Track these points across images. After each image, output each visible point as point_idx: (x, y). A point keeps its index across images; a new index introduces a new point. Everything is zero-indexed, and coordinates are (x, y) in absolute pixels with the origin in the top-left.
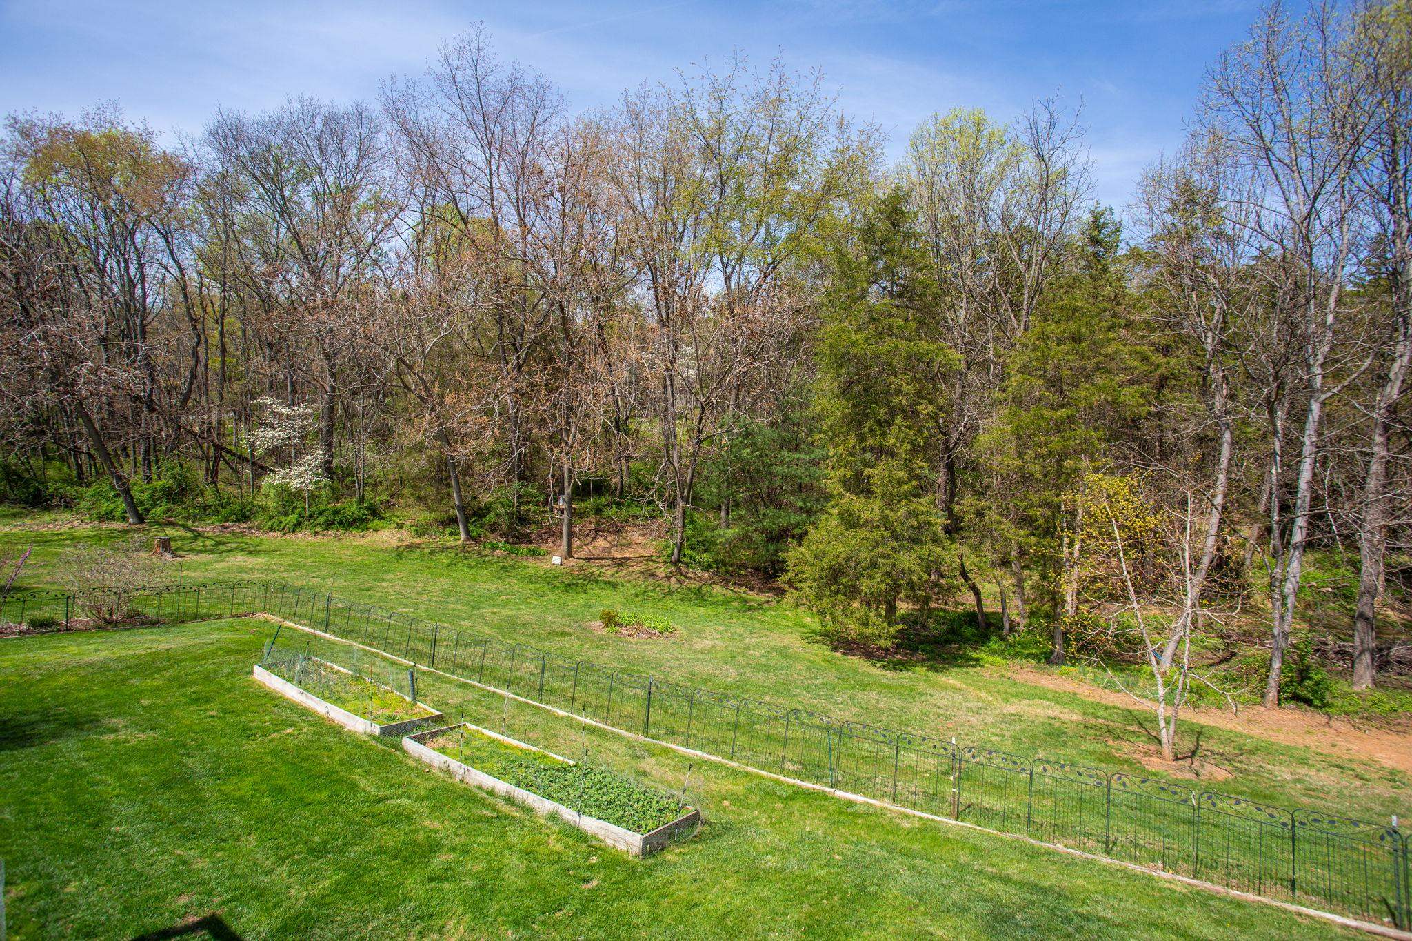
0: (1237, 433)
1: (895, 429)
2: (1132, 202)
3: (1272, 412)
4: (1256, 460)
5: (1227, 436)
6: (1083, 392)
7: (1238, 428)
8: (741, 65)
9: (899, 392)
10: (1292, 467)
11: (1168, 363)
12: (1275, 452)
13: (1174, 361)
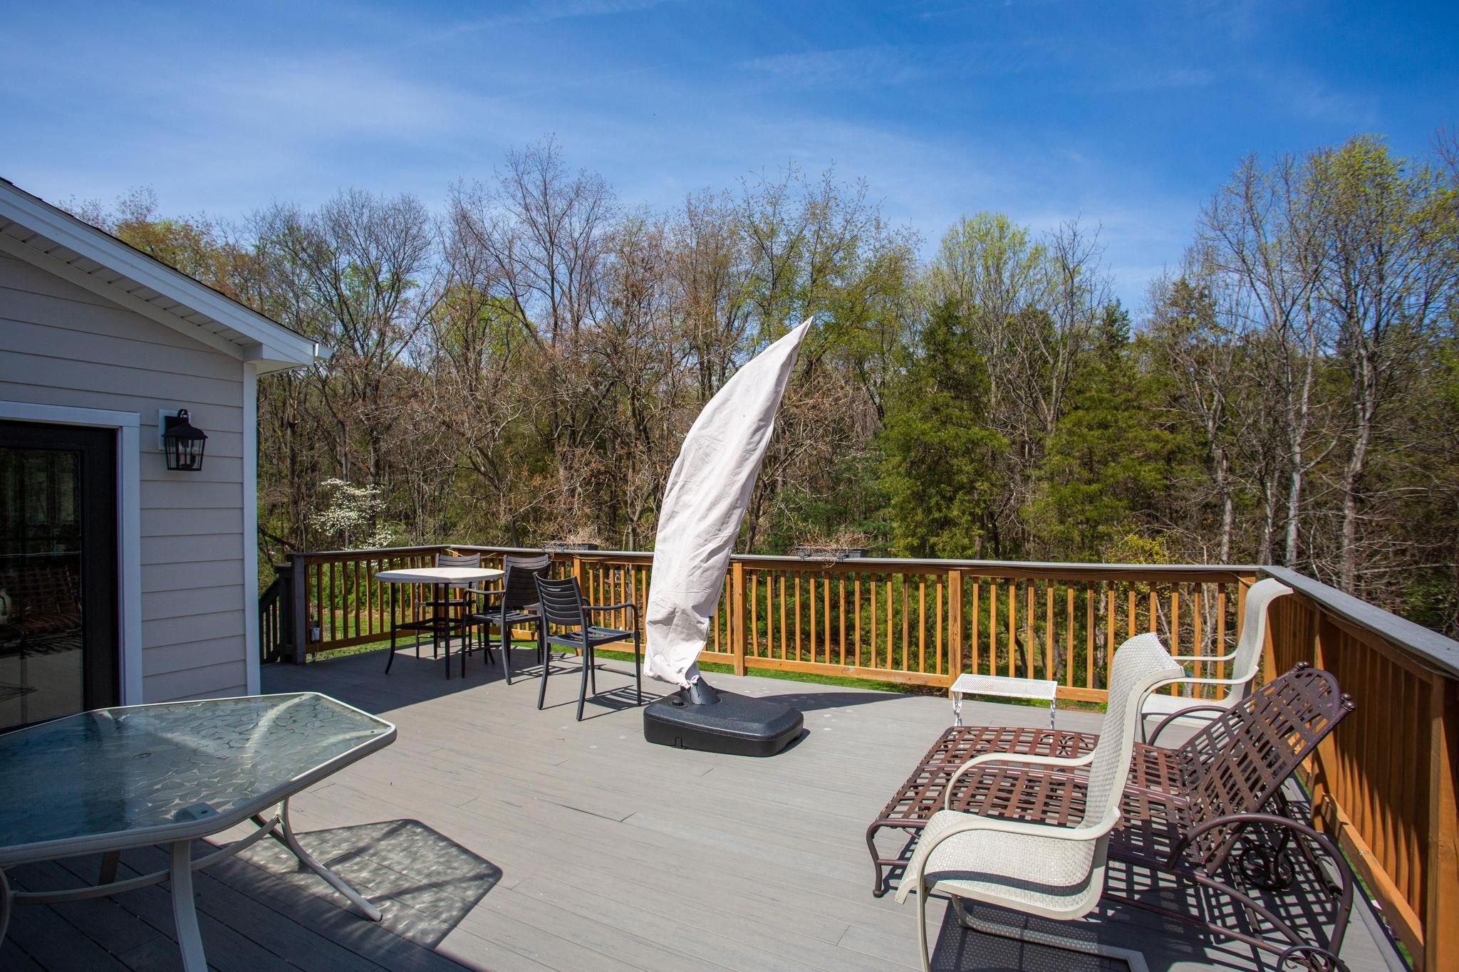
0: (1237, 499)
1: (957, 503)
2: (1143, 306)
3: (1263, 484)
4: (1254, 523)
5: (1229, 506)
6: (1112, 469)
7: (1237, 496)
8: (794, 175)
9: (960, 471)
10: (1280, 528)
11: (1175, 439)
12: (1267, 516)
13: (1179, 437)
